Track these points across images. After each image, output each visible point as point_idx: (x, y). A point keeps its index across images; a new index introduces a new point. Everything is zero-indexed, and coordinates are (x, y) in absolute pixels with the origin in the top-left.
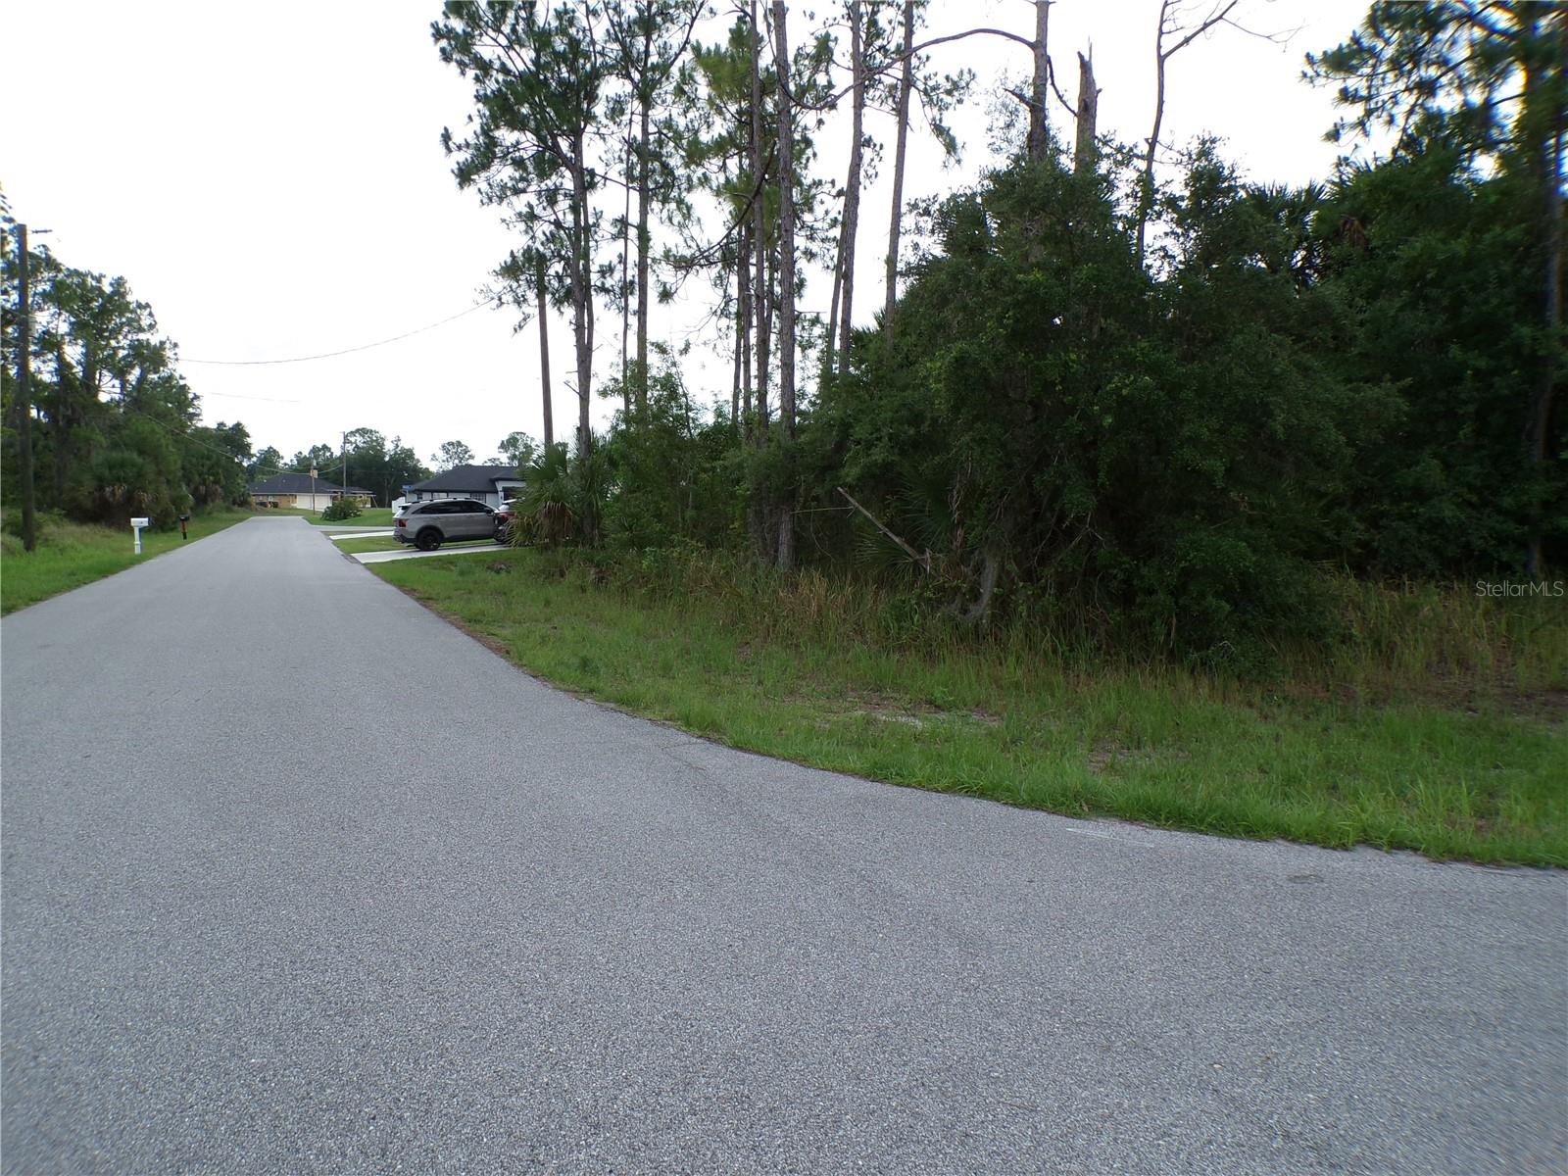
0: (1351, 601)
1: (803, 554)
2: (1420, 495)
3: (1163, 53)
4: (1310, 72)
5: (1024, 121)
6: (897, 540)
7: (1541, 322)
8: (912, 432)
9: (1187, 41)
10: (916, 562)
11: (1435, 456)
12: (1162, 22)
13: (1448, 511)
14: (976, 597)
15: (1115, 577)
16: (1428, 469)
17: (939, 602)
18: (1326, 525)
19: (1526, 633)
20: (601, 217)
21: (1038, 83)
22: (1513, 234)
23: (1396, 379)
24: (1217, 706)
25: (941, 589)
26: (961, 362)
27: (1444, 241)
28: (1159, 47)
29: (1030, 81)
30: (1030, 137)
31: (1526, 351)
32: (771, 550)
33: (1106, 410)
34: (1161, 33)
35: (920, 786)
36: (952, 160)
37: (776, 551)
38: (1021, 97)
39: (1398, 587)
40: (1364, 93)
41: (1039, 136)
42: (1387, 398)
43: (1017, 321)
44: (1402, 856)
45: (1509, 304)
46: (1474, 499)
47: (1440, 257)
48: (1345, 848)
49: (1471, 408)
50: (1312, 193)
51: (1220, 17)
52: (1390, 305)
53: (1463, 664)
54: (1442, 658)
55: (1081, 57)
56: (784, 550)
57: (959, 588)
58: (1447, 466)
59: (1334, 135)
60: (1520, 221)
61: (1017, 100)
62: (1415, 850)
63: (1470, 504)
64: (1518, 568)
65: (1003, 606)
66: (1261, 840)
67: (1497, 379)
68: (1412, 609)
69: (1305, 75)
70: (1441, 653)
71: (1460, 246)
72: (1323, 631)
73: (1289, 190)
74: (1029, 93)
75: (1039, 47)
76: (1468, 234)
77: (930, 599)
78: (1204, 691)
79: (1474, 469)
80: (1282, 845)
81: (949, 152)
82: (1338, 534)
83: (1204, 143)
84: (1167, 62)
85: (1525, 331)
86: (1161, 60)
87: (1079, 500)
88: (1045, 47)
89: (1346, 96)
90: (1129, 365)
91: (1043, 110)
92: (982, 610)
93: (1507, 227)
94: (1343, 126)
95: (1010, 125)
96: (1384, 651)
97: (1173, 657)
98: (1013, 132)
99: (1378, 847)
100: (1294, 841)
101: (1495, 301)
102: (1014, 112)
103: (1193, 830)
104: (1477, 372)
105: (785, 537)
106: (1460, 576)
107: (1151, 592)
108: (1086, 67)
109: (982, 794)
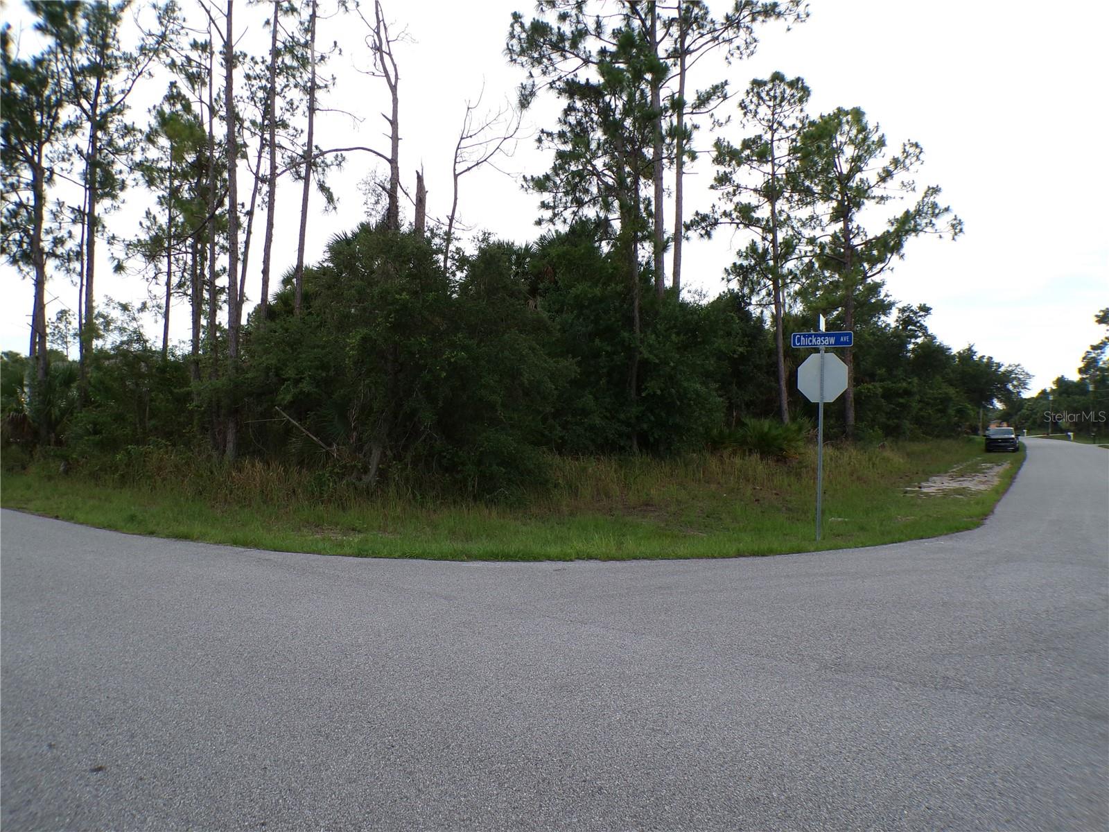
0: (558, 467)
1: (243, 448)
2: (585, 412)
3: (457, 173)
4: (525, 186)
5: (385, 201)
6: (314, 438)
7: (632, 331)
8: (324, 374)
9: (469, 169)
10: (327, 452)
11: (591, 393)
12: (456, 157)
13: (598, 421)
14: (366, 470)
15: (445, 457)
16: (588, 400)
17: (344, 474)
18: (545, 428)
19: (632, 480)
20: (63, 205)
21: (393, 182)
22: (620, 288)
23: (573, 357)
24: (502, 521)
25: (345, 467)
26: (365, 339)
27: (590, 287)
28: (455, 170)
29: (388, 179)
30: (389, 210)
31: (627, 344)
32: (220, 447)
33: (442, 368)
34: (455, 162)
35: (385, 557)
36: (331, 207)
37: (225, 446)
38: (384, 188)
39: (577, 459)
40: (552, 204)
41: (393, 210)
42: (569, 366)
43: (396, 319)
44: (592, 561)
45: (618, 321)
46: (608, 415)
47: (590, 296)
48: (571, 560)
49: (605, 370)
50: (527, 249)
51: (485, 160)
52: (568, 317)
53: (608, 496)
54: (598, 494)
55: (417, 173)
56: (230, 446)
57: (355, 466)
58: (596, 398)
59: (539, 222)
60: (622, 282)
61: (381, 189)
62: (596, 559)
63: (607, 418)
64: (628, 448)
65: (383, 475)
66: (540, 561)
67: (615, 357)
68: (584, 469)
69: (523, 186)
70: (598, 490)
71: (597, 291)
72: (547, 481)
73: (515, 244)
74: (388, 186)
75: (393, 162)
76: (601, 286)
77: (338, 473)
78: (494, 514)
79: (608, 400)
80: (549, 562)
81: (329, 202)
82: (551, 433)
83: (485, 234)
84: (459, 178)
85: (626, 334)
86: (456, 176)
87: (427, 418)
88: (397, 163)
89: (544, 205)
90: (453, 346)
91: (396, 197)
92: (370, 478)
93: (617, 284)
94: (543, 220)
95: (377, 202)
96: (574, 491)
97: (475, 498)
98: (379, 207)
99: (584, 559)
100: (552, 560)
101: (613, 319)
102: (379, 195)
103: (512, 561)
104: (607, 352)
105: (231, 437)
106: (604, 454)
107: (463, 464)
108: (420, 179)
109: (418, 557)
